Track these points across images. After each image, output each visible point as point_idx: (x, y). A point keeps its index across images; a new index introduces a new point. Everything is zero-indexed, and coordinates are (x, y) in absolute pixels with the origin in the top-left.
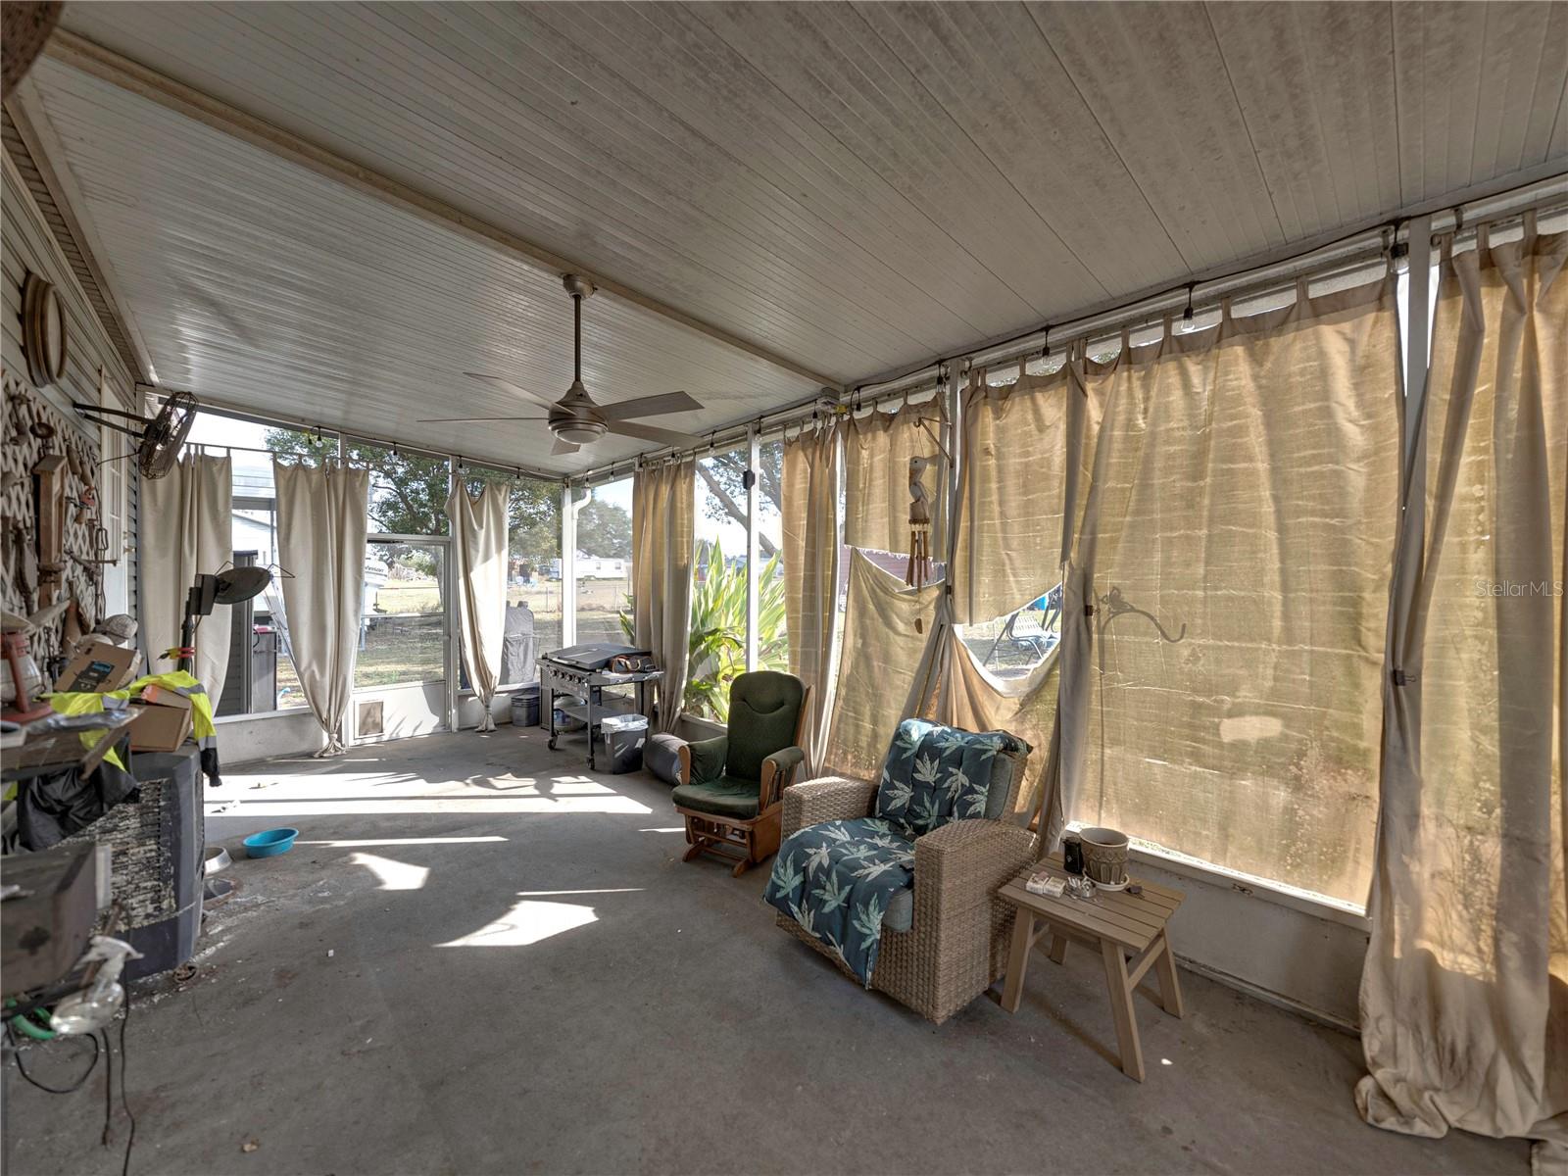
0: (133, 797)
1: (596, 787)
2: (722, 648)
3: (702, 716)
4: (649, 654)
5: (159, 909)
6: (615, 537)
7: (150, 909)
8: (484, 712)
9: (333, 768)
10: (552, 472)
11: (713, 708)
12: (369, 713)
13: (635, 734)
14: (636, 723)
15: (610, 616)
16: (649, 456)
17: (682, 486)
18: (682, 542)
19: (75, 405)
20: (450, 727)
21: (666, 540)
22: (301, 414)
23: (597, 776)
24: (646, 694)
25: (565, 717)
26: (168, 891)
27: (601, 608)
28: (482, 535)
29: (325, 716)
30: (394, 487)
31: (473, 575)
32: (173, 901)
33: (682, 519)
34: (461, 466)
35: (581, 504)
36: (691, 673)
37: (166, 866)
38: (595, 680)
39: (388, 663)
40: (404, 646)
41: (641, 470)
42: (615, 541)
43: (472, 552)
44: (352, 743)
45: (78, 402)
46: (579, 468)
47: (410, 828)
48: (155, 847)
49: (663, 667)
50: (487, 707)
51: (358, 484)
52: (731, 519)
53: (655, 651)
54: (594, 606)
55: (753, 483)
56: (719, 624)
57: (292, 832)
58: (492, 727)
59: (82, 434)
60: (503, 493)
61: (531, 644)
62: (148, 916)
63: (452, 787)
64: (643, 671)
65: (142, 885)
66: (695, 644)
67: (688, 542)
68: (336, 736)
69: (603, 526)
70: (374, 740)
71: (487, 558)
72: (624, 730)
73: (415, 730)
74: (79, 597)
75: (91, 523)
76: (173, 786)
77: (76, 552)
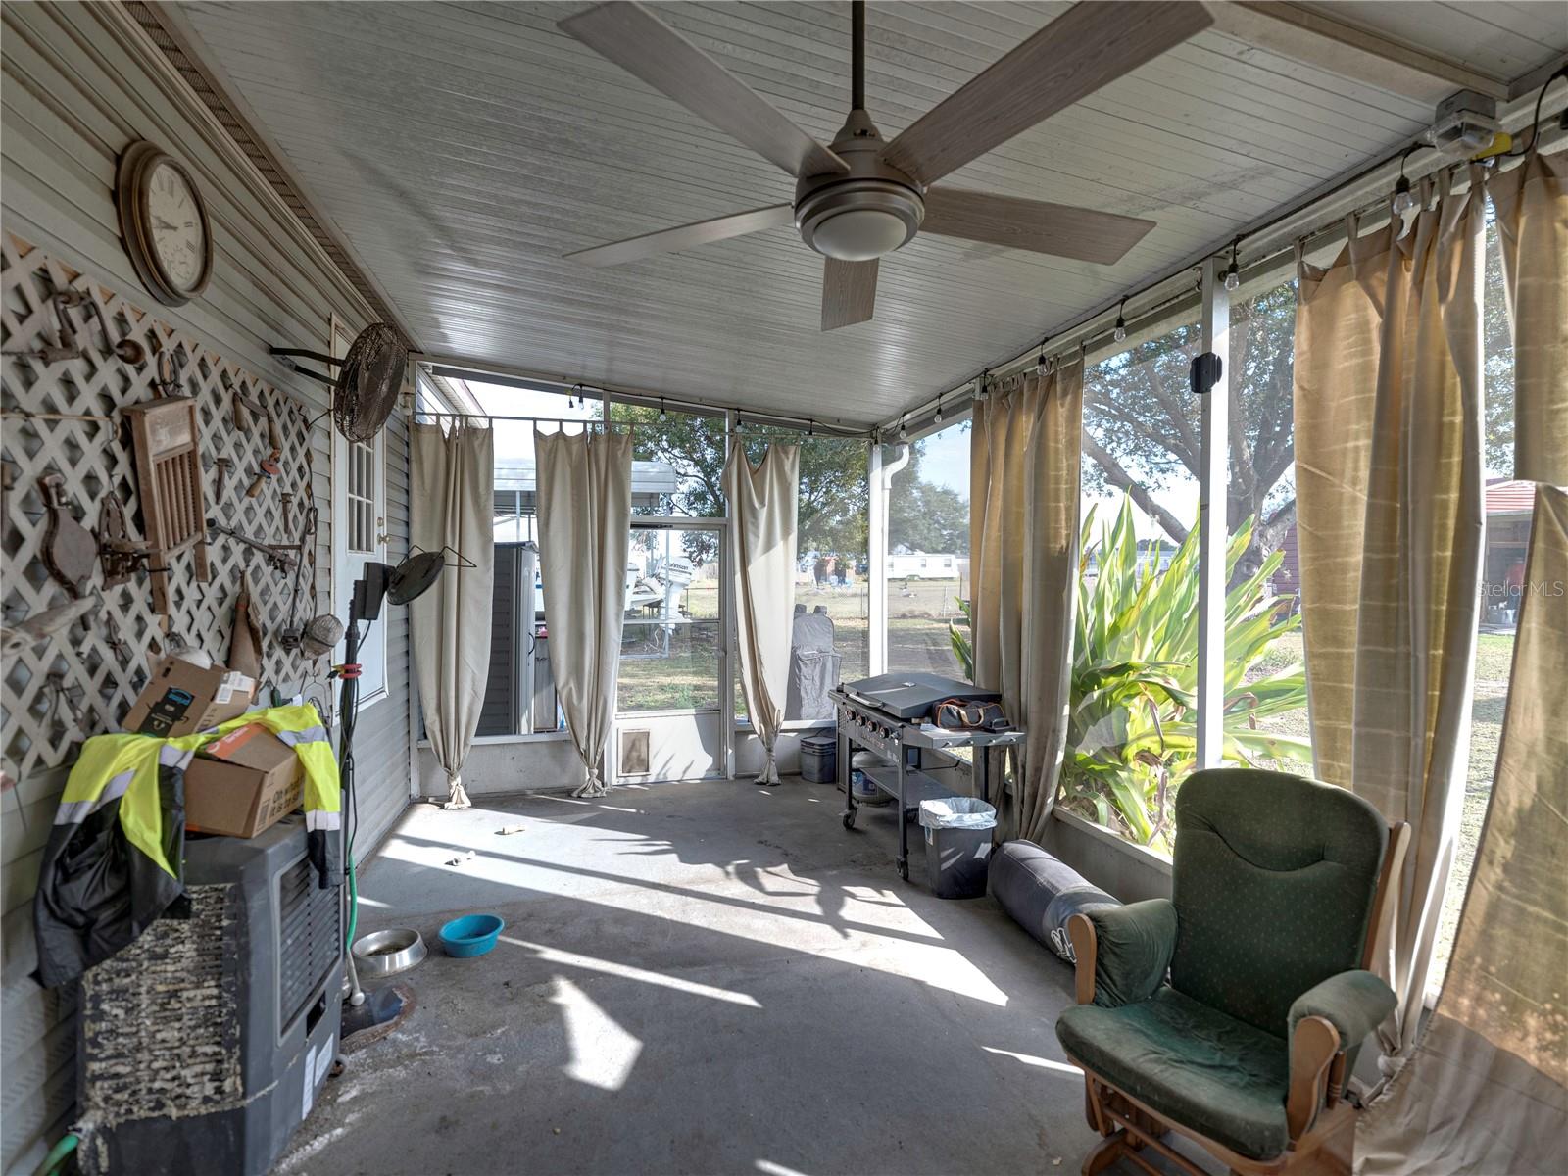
0: (180, 908)
1: (910, 920)
2: (1136, 700)
3: (1096, 821)
4: (996, 698)
5: (219, 1090)
6: (944, 527)
7: (209, 1088)
8: (766, 757)
9: (586, 816)
10: (855, 423)
11: (1117, 809)
12: (633, 745)
13: (975, 836)
14: (976, 817)
15: (936, 625)
16: (997, 373)
17: (1060, 411)
18: (1058, 509)
19: (273, 351)
20: (725, 772)
21: (1027, 508)
22: (561, 369)
23: (912, 894)
24: (993, 764)
25: (867, 782)
26: (232, 1065)
27: (926, 616)
28: (763, 514)
29: (583, 746)
30: (701, 475)
31: (750, 569)
32: (239, 1081)
33: (1058, 469)
34: (739, 423)
35: (897, 467)
36: (1074, 740)
37: (229, 1024)
38: (910, 736)
39: (686, 674)
40: (705, 654)
41: (985, 397)
42: (945, 533)
43: (751, 538)
44: (615, 781)
45: (275, 346)
46: (891, 412)
47: (637, 944)
48: (215, 991)
49: (1021, 722)
50: (770, 750)
51: (620, 453)
52: (1115, 489)
53: (1008, 694)
54: (917, 613)
55: (1217, 376)
56: (1130, 655)
57: (498, 923)
58: (775, 779)
59: (290, 390)
60: (791, 457)
61: (829, 666)
62: (206, 1100)
63: (706, 875)
64: (987, 729)
65: (200, 1049)
66: (1081, 687)
67: (1068, 509)
68: (596, 772)
69: (929, 514)
70: (639, 780)
71: (769, 545)
72: (955, 825)
73: (685, 772)
74: (254, 593)
75: (285, 499)
76: (240, 896)
77: (249, 533)
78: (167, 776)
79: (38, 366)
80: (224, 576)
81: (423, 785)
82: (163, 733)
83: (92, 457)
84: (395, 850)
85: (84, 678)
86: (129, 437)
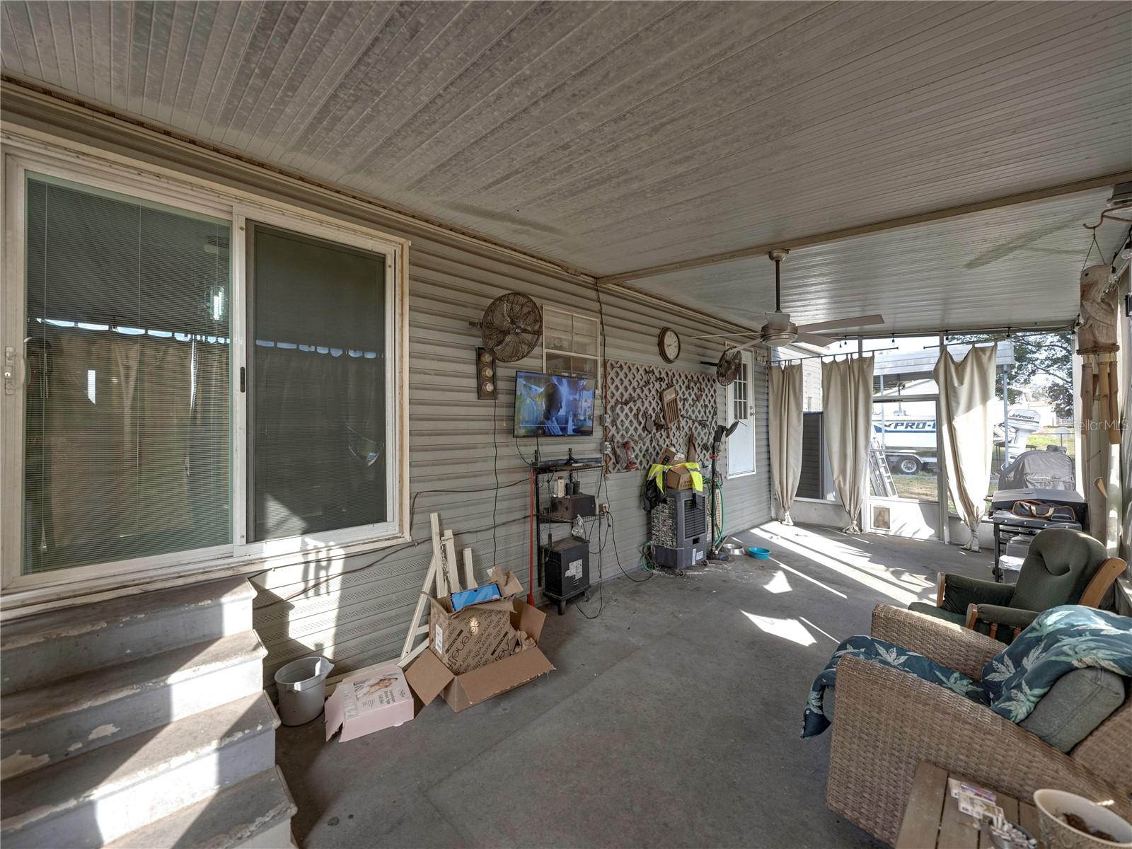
0: (665, 501)
7: (671, 543)
8: (971, 536)
10: (1053, 323)
12: (880, 514)
20: (943, 540)
26: (674, 539)
28: (964, 389)
29: (847, 508)
31: (954, 423)
32: (676, 543)
34: (947, 339)
37: (674, 530)
44: (868, 530)
45: (702, 361)
48: (672, 522)
50: (974, 532)
51: (865, 367)
57: (768, 551)
58: (976, 548)
59: (708, 372)
60: (988, 353)
62: (671, 546)
63: (880, 569)
65: (669, 534)
68: (856, 523)
70: (884, 532)
71: (969, 407)
72: (1015, 569)
73: (914, 534)
74: (696, 434)
75: (706, 406)
76: (675, 502)
77: (693, 417)
78: (664, 473)
79: (644, 388)
80: (686, 429)
81: (777, 514)
82: (665, 465)
83: (654, 404)
84: (756, 531)
85: (653, 452)
86: (661, 399)
